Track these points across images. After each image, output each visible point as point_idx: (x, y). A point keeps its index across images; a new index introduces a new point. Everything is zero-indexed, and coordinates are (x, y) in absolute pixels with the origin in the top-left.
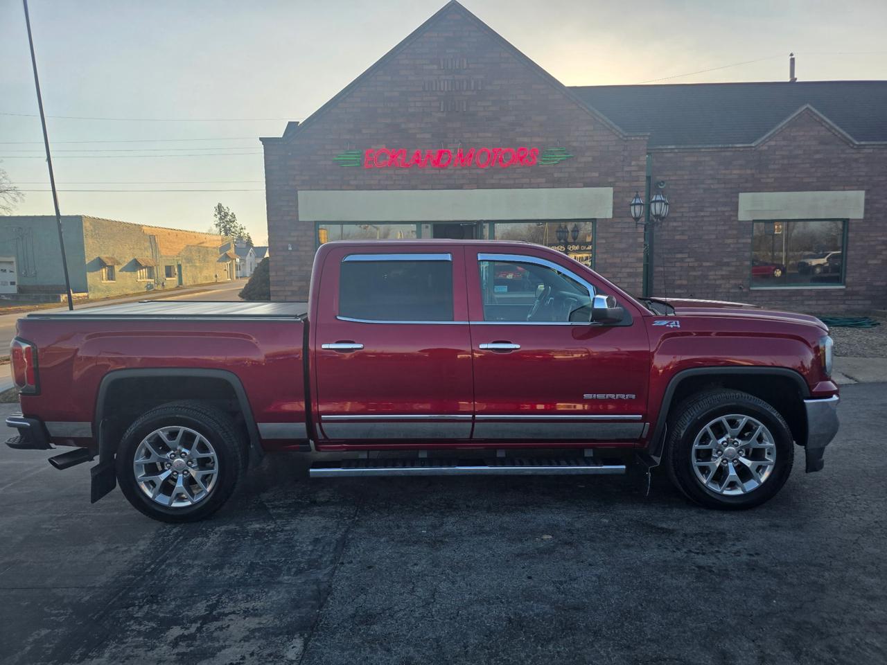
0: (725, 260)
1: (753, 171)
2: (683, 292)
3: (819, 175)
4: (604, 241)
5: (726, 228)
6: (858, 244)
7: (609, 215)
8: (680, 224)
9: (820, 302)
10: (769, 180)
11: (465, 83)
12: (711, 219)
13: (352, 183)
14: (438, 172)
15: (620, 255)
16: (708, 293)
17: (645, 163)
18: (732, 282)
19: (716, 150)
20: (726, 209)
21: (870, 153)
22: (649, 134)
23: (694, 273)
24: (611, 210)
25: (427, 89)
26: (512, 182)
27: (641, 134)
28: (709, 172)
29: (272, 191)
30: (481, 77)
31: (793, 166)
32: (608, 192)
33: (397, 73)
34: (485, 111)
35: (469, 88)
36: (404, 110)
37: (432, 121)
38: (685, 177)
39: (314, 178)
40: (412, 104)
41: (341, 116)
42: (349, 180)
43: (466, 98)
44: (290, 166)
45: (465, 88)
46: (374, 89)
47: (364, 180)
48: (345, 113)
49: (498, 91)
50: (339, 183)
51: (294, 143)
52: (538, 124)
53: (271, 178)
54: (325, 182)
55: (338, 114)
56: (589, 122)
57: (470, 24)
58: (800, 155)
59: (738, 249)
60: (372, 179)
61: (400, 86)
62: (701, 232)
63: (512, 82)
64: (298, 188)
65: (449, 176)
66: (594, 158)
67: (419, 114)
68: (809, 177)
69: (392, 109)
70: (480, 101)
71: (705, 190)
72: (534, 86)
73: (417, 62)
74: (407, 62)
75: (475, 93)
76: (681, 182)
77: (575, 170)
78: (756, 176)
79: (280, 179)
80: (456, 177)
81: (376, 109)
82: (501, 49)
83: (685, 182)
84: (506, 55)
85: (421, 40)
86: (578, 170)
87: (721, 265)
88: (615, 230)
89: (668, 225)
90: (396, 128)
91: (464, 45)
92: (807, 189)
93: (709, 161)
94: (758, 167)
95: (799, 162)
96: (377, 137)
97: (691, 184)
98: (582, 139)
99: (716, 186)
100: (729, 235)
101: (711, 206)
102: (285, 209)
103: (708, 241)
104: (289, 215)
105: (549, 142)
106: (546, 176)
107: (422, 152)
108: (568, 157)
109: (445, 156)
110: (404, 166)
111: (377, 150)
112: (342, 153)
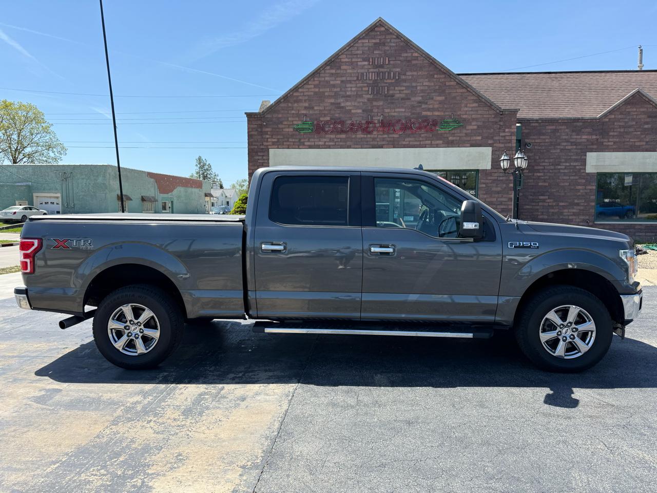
0: (576, 201)
1: (598, 137)
3: (648, 140)
4: (484, 186)
5: (577, 178)
7: (489, 167)
8: (542, 174)
9: (647, 234)
10: (610, 144)
11: (387, 74)
12: (566, 171)
13: (306, 143)
14: (365, 136)
15: (496, 196)
17: (516, 130)
18: (581, 218)
19: (570, 121)
20: (577, 164)
23: (552, 211)
24: (490, 164)
25: (360, 79)
26: (418, 143)
28: (564, 137)
29: (252, 149)
30: (398, 70)
31: (627, 133)
32: (488, 151)
33: (339, 68)
34: (400, 93)
35: (389, 78)
36: (343, 93)
37: (363, 101)
38: (547, 140)
39: (280, 140)
40: (349, 89)
41: (300, 98)
42: (304, 142)
43: (387, 84)
44: (265, 132)
45: (386, 78)
46: (323, 79)
47: (314, 142)
48: (303, 95)
49: (410, 79)
50: (298, 143)
51: (268, 116)
52: (438, 103)
53: (251, 140)
54: (288, 143)
55: (298, 96)
56: (475, 101)
57: (391, 33)
58: (633, 125)
59: (586, 193)
60: (320, 141)
61: (341, 77)
62: (558, 181)
63: (420, 73)
64: (269, 147)
65: (374, 139)
66: (478, 127)
67: (354, 95)
68: (640, 141)
69: (336, 92)
70: (397, 86)
71: (561, 150)
72: (436, 76)
73: (354, 60)
74: (347, 60)
75: (393, 81)
76: (543, 144)
77: (464, 135)
78: (599, 140)
79: (258, 141)
80: (378, 140)
81: (324, 92)
82: (412, 51)
83: (546, 144)
84: (416, 55)
85: (357, 45)
86: (467, 135)
87: (573, 205)
88: (492, 178)
89: (533, 175)
90: (338, 106)
91: (387, 48)
92: (638, 151)
93: (564, 129)
94: (601, 134)
95: (632, 130)
96: (324, 112)
97: (551, 145)
98: (470, 113)
99: (570, 147)
100: (579, 183)
101: (566, 162)
102: (261, 161)
103: (563, 187)
104: (263, 165)
105: (445, 115)
106: (443, 138)
107: (355, 122)
108: (459, 126)
109: (371, 125)
110: (342, 132)
111: (324, 121)
112: (300, 123)
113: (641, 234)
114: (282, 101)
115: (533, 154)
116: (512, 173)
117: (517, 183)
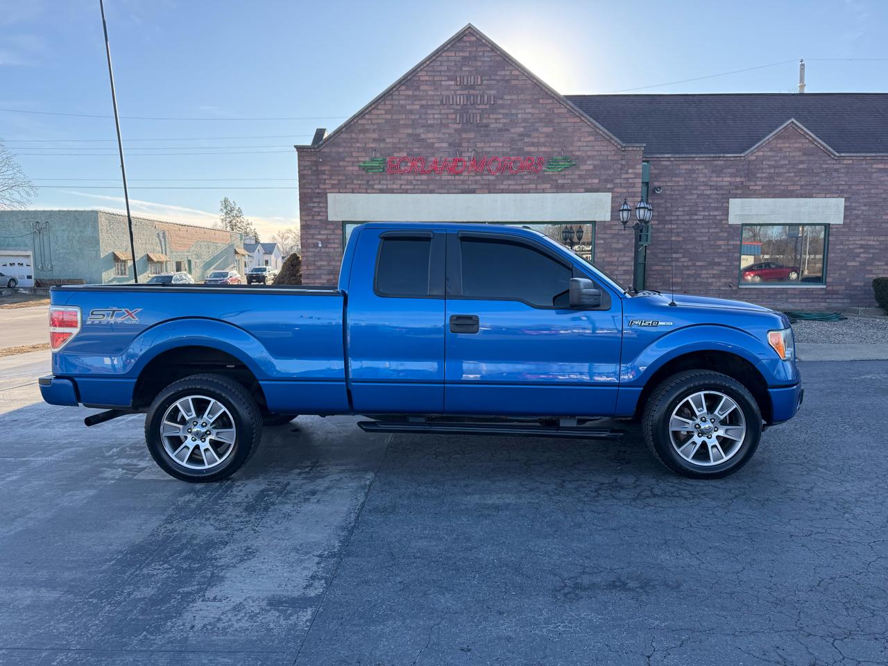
0: (717, 260)
1: (743, 179)
2: (677, 289)
3: (803, 183)
4: (602, 242)
5: (718, 230)
6: (838, 247)
7: (608, 218)
8: (675, 226)
9: (803, 300)
10: (758, 188)
11: (479, 98)
12: (704, 222)
13: (376, 187)
14: (453, 178)
15: (617, 254)
16: (700, 290)
17: (641, 171)
18: (723, 280)
19: (708, 159)
20: (717, 213)
21: (850, 164)
22: (644, 145)
23: (688, 272)
24: (609, 213)
25: (444, 103)
26: (520, 187)
27: (638, 145)
28: (702, 179)
29: (304, 193)
30: (493, 92)
31: (779, 175)
32: (606, 198)
33: (418, 88)
34: (496, 122)
35: (482, 103)
36: (424, 121)
37: (449, 131)
38: (681, 183)
39: (342, 182)
40: (431, 116)
41: (367, 127)
42: (373, 185)
43: (480, 111)
44: (321, 171)
45: (479, 103)
46: (396, 103)
47: (387, 184)
48: (371, 123)
49: (508, 105)
50: (365, 187)
51: (325, 150)
52: (544, 135)
53: (304, 182)
54: (352, 186)
55: (363, 125)
56: (590, 134)
57: (484, 45)
58: (785, 165)
59: (728, 249)
60: (394, 183)
61: (421, 100)
62: (694, 234)
63: (521, 96)
65: (463, 182)
66: (595, 166)
67: (437, 124)
68: (794, 185)
69: (413, 120)
70: (492, 113)
71: (699, 195)
72: (541, 101)
73: (436, 78)
74: (427, 78)
75: (487, 107)
76: (676, 188)
77: (577, 177)
79: (312, 183)
80: (469, 182)
81: (399, 120)
82: (511, 68)
83: (680, 188)
84: (516, 73)
85: (439, 59)
86: (580, 177)
87: (713, 264)
88: (613, 232)
89: (664, 228)
90: (416, 138)
91: (479, 64)
92: (791, 197)
93: (702, 169)
94: (747, 176)
95: (784, 171)
96: (398, 146)
97: (686, 189)
98: (584, 148)
99: (709, 192)
100: (720, 237)
101: (704, 211)
102: (316, 210)
103: (701, 242)
104: (319, 215)
105: (553, 152)
106: (551, 182)
107: (439, 160)
108: (570, 165)
109: (460, 164)
110: (423, 172)
111: (399, 157)
112: (368, 160)
113: (794, 300)
114: (344, 130)
115: (664, 200)
116: (633, 227)
117: (644, 238)
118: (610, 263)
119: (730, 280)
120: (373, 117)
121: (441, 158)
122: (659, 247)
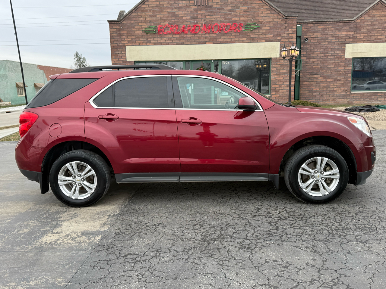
0: (338, 78)
1: (353, 33)
2: (317, 94)
4: (275, 69)
5: (339, 61)
7: (278, 56)
8: (316, 60)
10: (361, 37)
12: (332, 57)
13: (152, 42)
14: (193, 36)
15: (283, 76)
16: (330, 95)
17: (296, 29)
18: (342, 89)
19: (334, 22)
20: (339, 52)
22: (298, 15)
23: (323, 85)
26: (230, 40)
27: (294, 15)
28: (331, 34)
29: (114, 46)
32: (277, 44)
34: (216, 4)
36: (177, 5)
37: (191, 10)
38: (319, 36)
39: (133, 39)
40: (181, 2)
41: (146, 9)
42: (150, 41)
44: (122, 34)
47: (158, 40)
48: (148, 7)
51: (124, 22)
52: (243, 11)
53: (113, 40)
54: (139, 42)
55: (145, 8)
56: (268, 10)
58: (377, 24)
59: (345, 72)
60: (161, 40)
62: (326, 64)
64: (126, 45)
65: (199, 38)
66: (271, 28)
67: (184, 6)
68: (381, 35)
69: (171, 5)
71: (329, 42)
76: (316, 39)
77: (261, 33)
78: (354, 35)
79: (117, 40)
80: (202, 38)
81: (163, 4)
83: (318, 39)
86: (263, 33)
87: (336, 80)
88: (281, 63)
89: (310, 61)
90: (173, 14)
92: (380, 42)
93: (331, 28)
94: (355, 31)
95: (376, 28)
96: (164, 19)
97: (321, 40)
98: (265, 18)
99: (334, 41)
100: (340, 65)
101: (332, 51)
102: (120, 55)
103: (330, 68)
104: (121, 58)
105: (248, 20)
106: (247, 36)
107: (186, 26)
108: (257, 27)
109: (197, 28)
110: (177, 33)
111: (164, 25)
112: (147, 27)
113: (381, 99)
114: (134, 11)
115: (309, 46)
116: (289, 60)
117: (298, 67)
118: (280, 81)
119: (346, 89)
120: (149, 3)
121: (187, 25)
122: (308, 71)
